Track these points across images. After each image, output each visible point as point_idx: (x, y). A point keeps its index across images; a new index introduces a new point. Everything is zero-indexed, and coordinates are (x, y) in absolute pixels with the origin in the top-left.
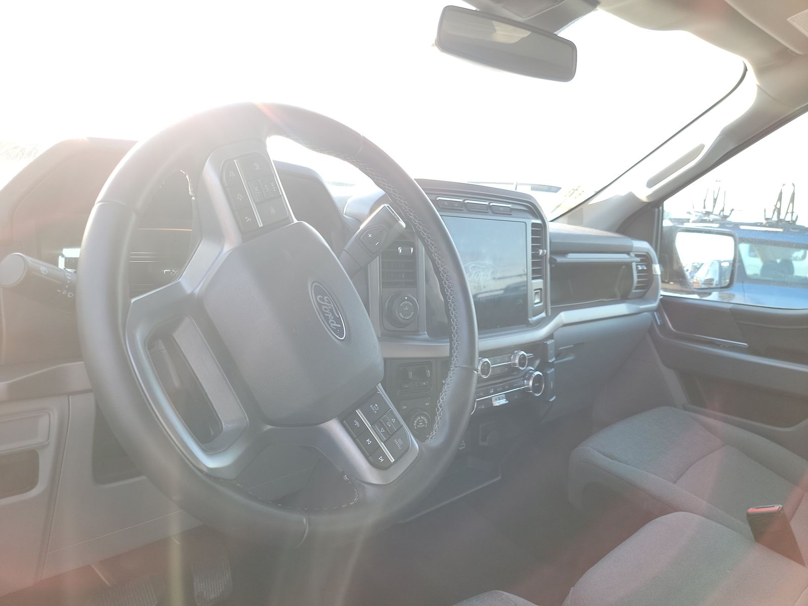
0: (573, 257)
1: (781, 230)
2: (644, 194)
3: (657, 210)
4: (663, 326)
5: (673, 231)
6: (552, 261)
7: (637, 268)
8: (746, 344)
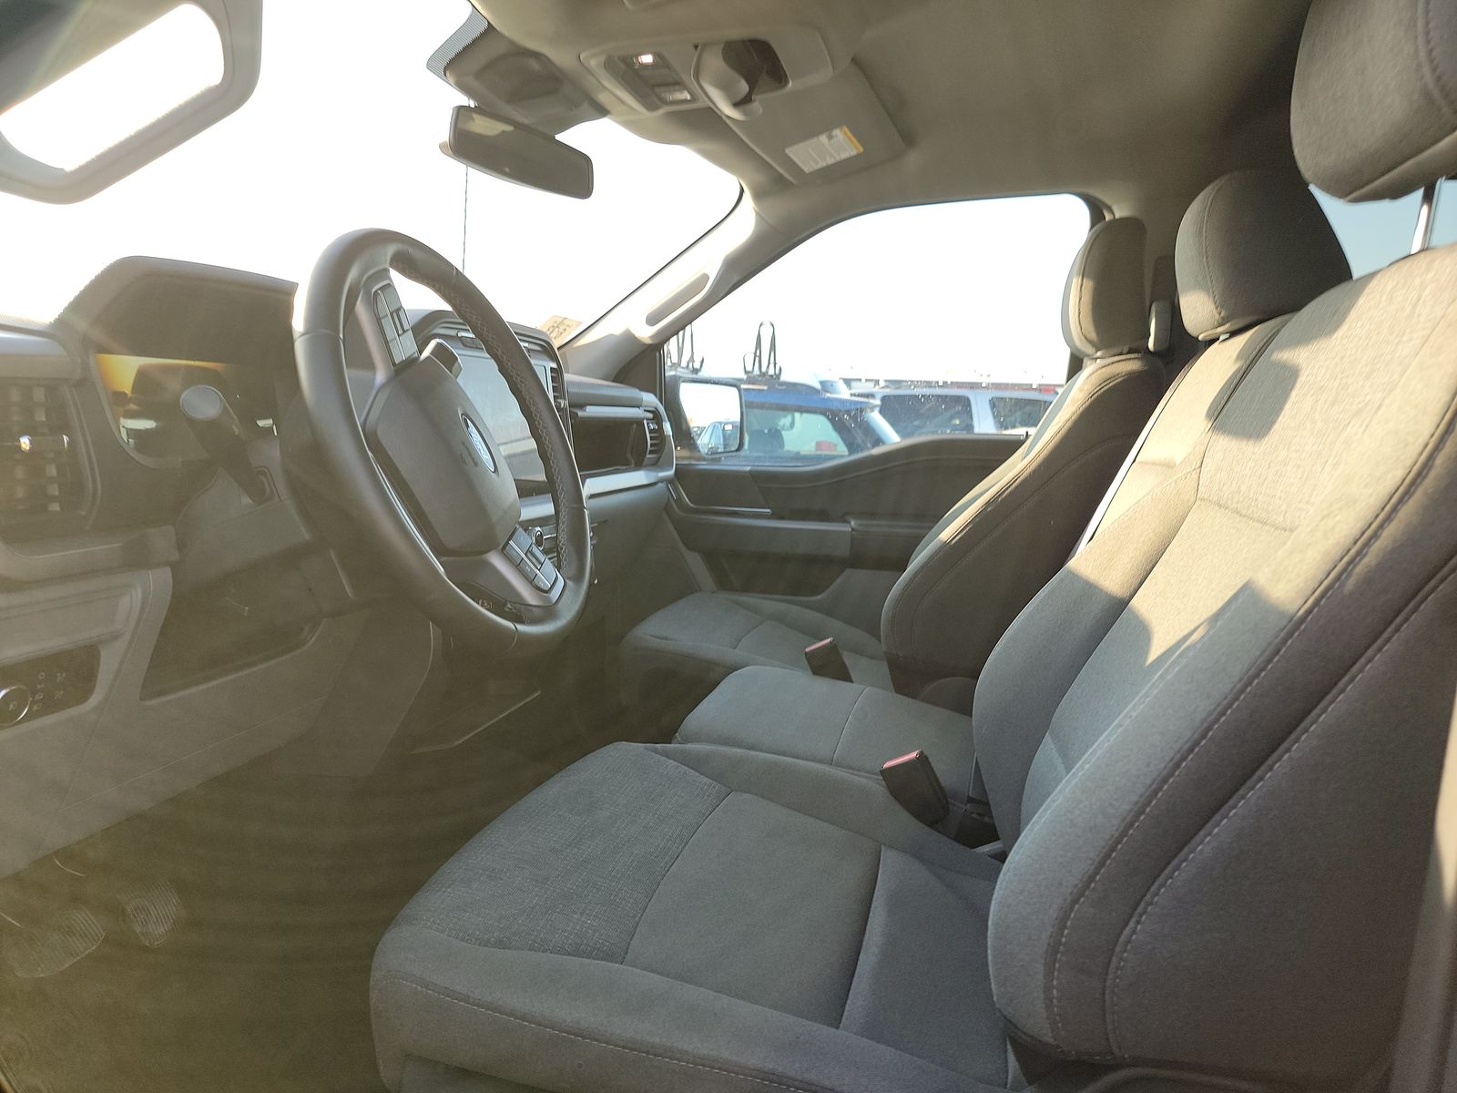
0: (591, 411)
1: (765, 388)
2: (645, 333)
3: (658, 354)
4: (679, 501)
5: (676, 381)
6: (574, 416)
7: (649, 426)
8: (768, 510)
